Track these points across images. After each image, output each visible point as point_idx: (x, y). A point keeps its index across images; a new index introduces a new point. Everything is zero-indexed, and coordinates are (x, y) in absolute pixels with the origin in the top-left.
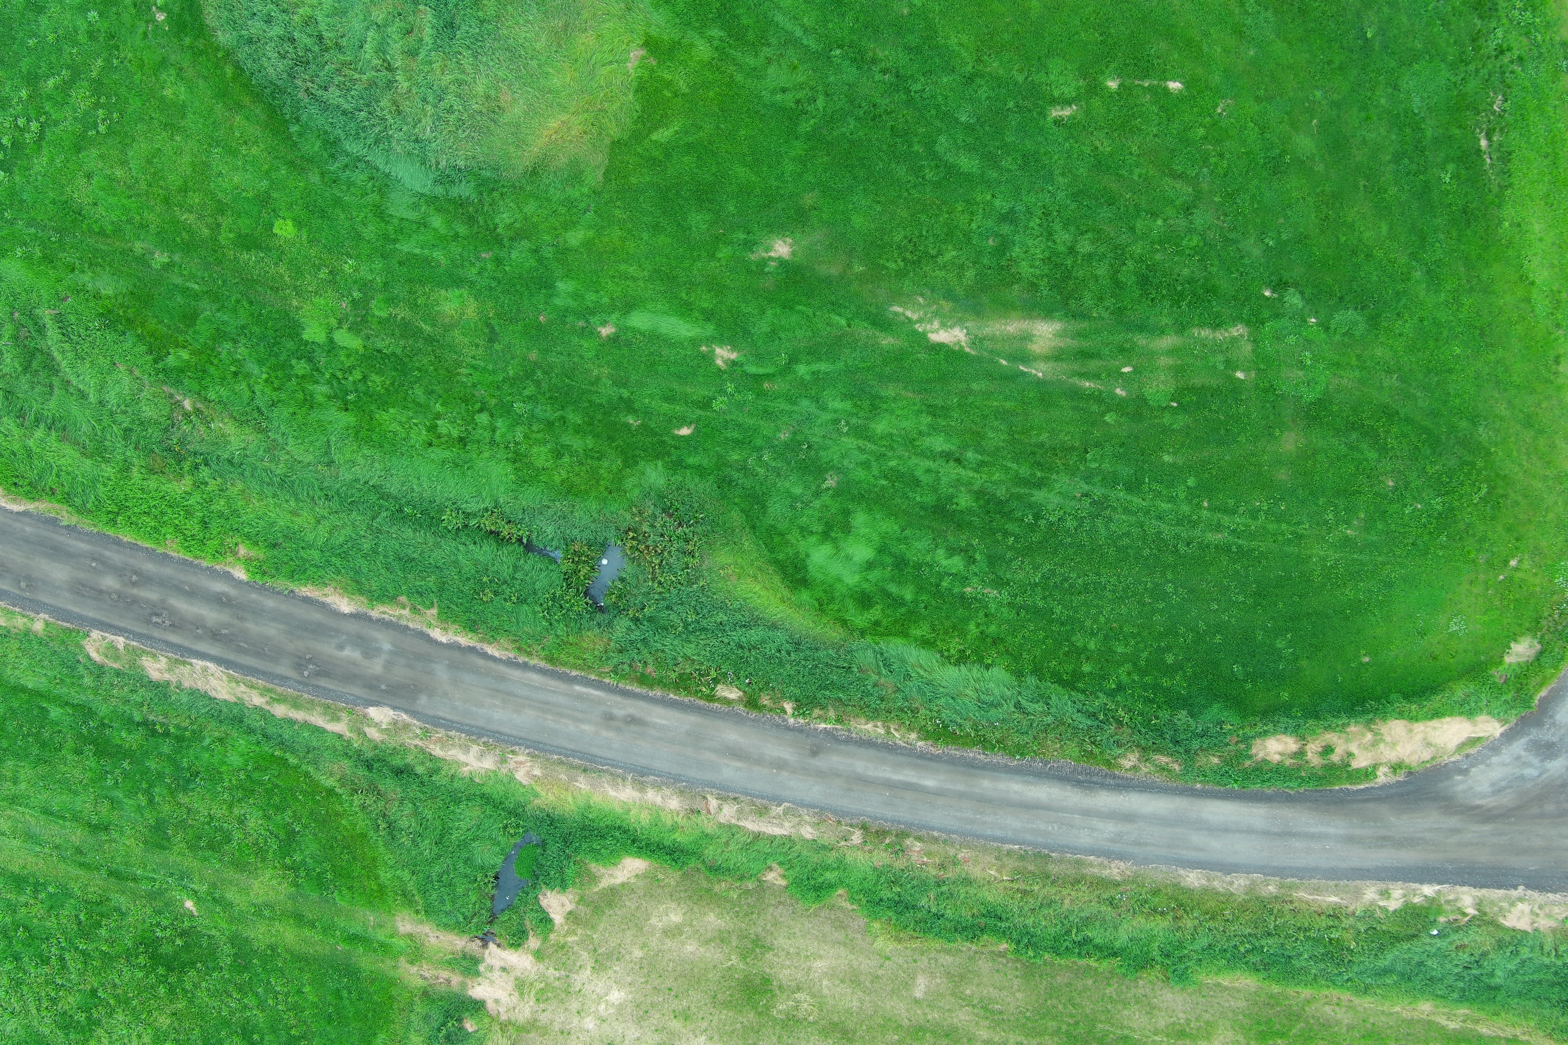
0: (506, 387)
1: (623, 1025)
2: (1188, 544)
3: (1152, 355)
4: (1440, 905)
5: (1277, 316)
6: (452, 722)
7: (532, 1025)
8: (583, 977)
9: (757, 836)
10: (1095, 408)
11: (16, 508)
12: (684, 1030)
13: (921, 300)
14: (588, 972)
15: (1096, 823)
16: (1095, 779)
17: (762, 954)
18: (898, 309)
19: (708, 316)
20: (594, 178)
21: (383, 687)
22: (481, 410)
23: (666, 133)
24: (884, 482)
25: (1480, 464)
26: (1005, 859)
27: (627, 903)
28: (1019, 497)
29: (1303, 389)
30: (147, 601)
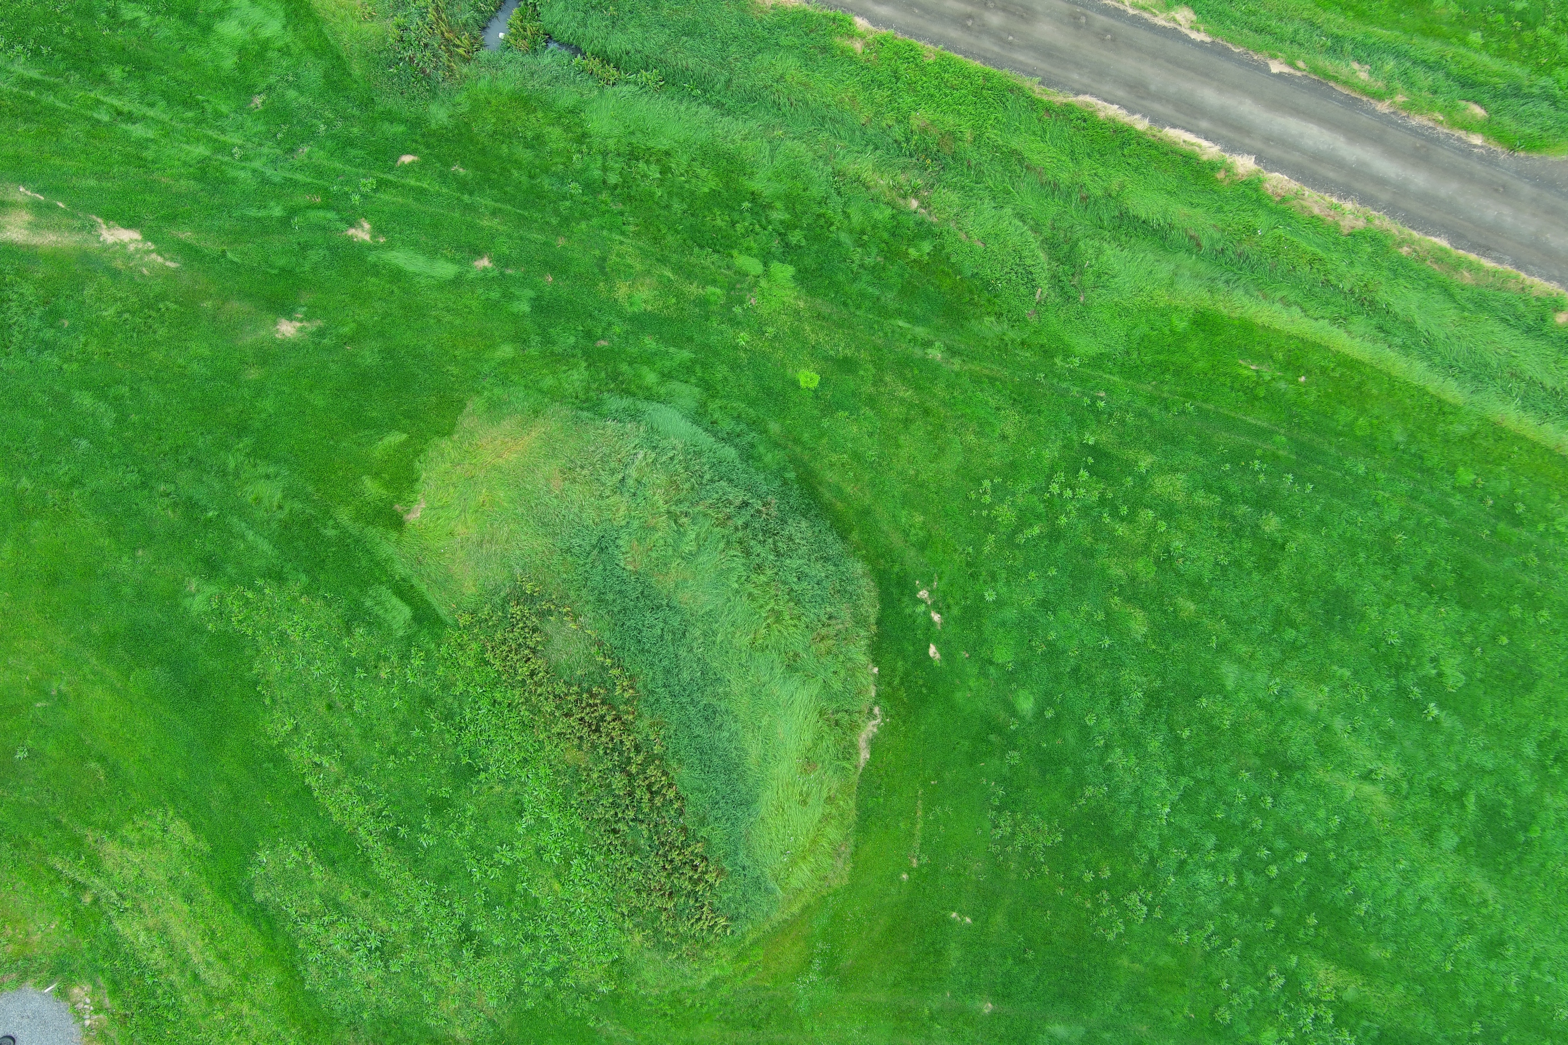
0: (589, 211)
11: (1088, 99)
13: (145, 272)
18: (172, 265)
19: (372, 269)
20: (476, 405)
22: (616, 187)
23: (392, 440)
24: (200, 97)
28: (56, 73)
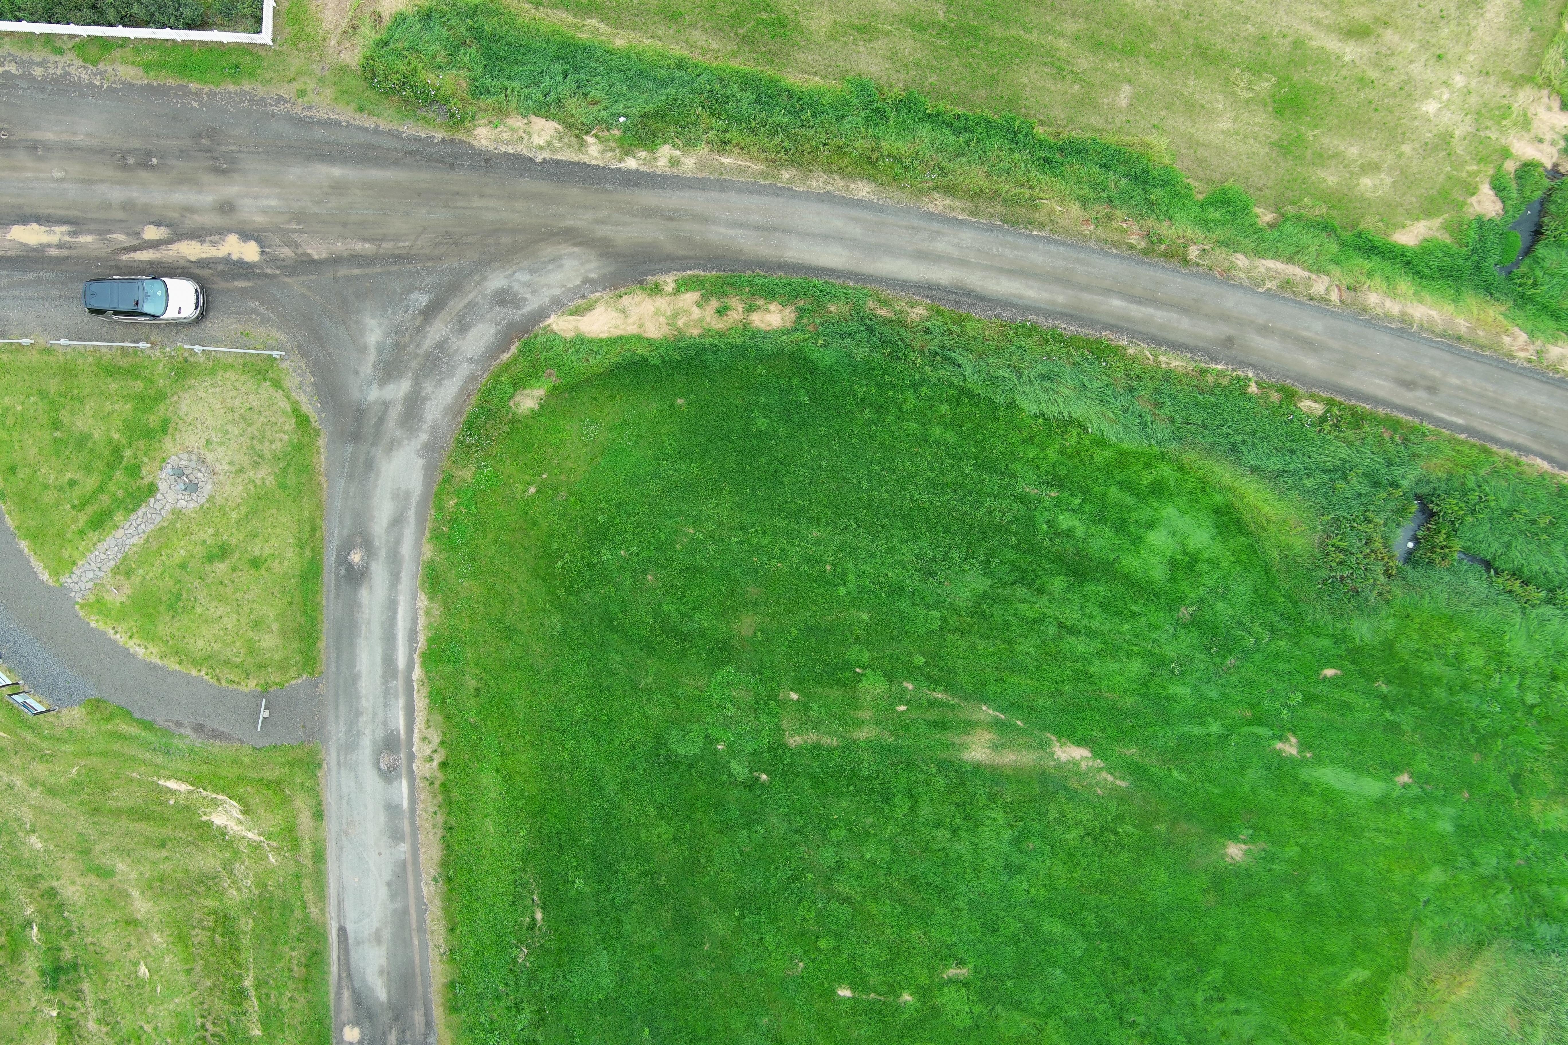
0: (1506, 729)
1: (1425, 77)
2: (846, 528)
3: (877, 722)
4: (621, 147)
5: (755, 753)
7: (1519, 82)
8: (1463, 128)
9: (1290, 260)
10: (934, 672)
12: (1365, 68)
13: (1099, 791)
14: (1457, 133)
15: (954, 252)
16: (951, 297)
17: (1281, 140)
18: (1121, 784)
19: (1306, 788)
20: (1423, 936)
23: (1355, 976)
24: (1134, 608)
25: (562, 592)
26: (1047, 221)
27: (1414, 200)
28: (1004, 585)
29: (734, 679)
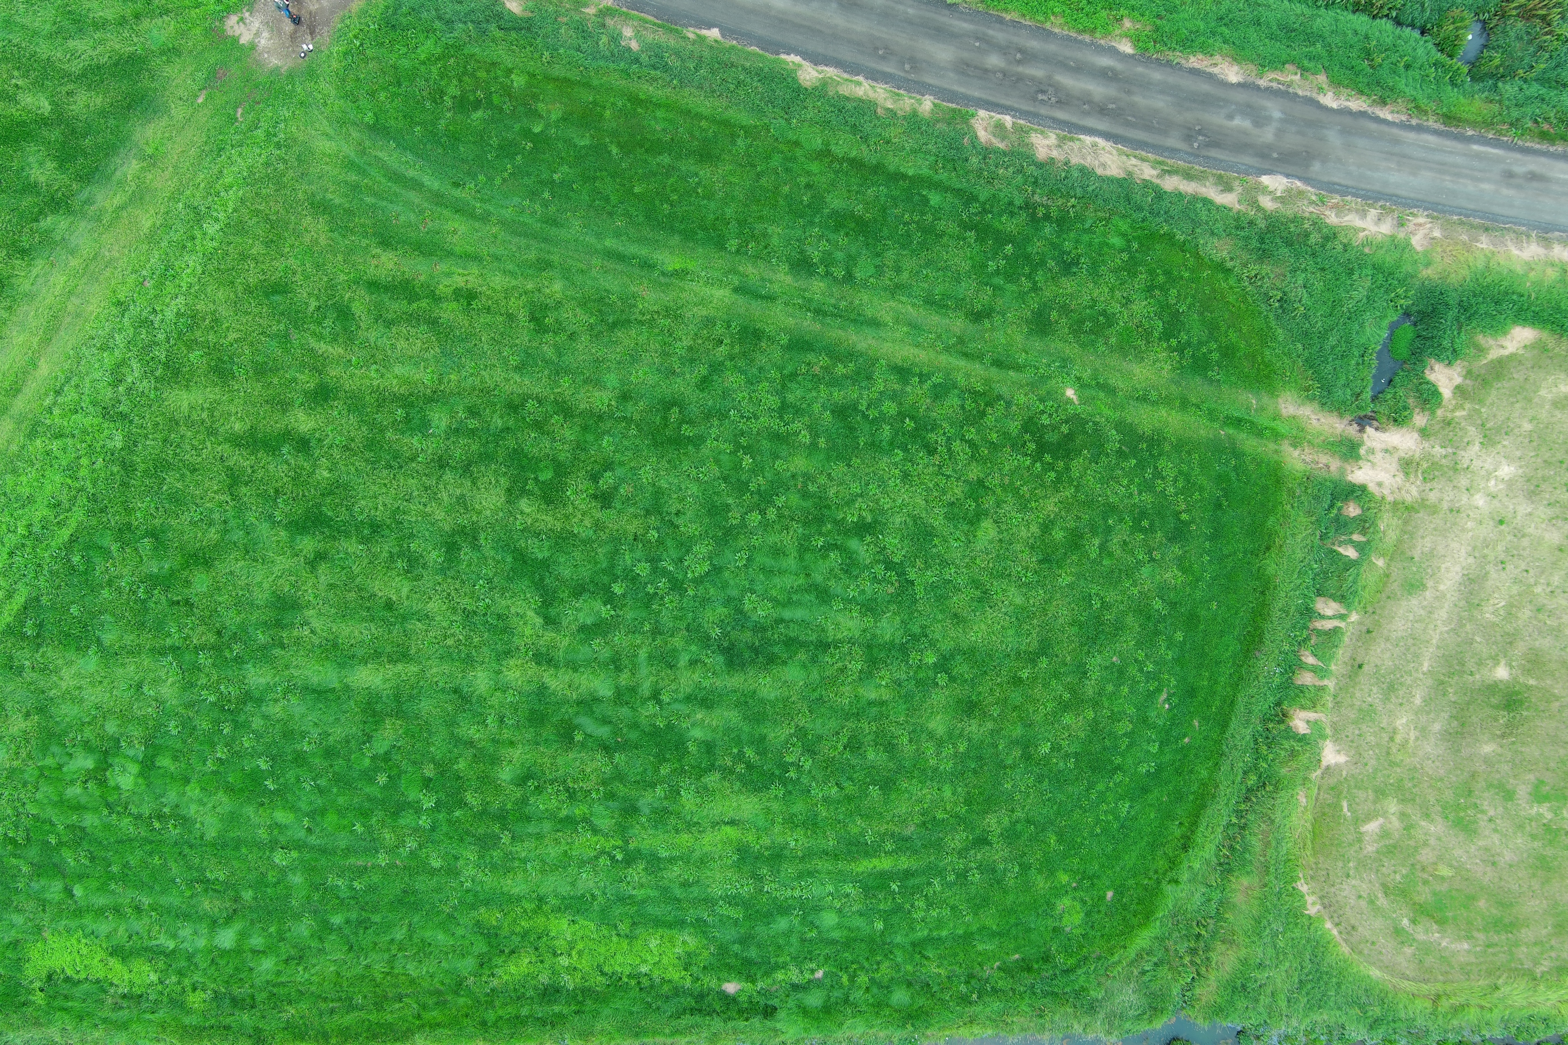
1: (1514, 501)
6: (1347, 187)
7: (1422, 504)
8: (1471, 453)
14: (1477, 447)
21: (1275, 155)
27: (1515, 375)
30: (1032, 79)
